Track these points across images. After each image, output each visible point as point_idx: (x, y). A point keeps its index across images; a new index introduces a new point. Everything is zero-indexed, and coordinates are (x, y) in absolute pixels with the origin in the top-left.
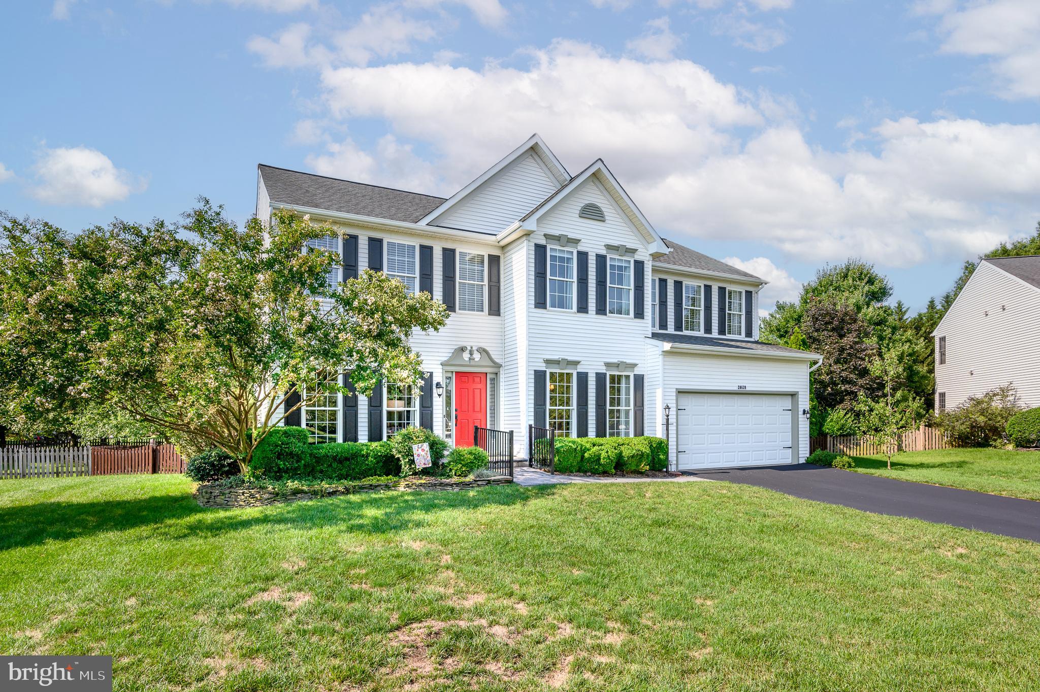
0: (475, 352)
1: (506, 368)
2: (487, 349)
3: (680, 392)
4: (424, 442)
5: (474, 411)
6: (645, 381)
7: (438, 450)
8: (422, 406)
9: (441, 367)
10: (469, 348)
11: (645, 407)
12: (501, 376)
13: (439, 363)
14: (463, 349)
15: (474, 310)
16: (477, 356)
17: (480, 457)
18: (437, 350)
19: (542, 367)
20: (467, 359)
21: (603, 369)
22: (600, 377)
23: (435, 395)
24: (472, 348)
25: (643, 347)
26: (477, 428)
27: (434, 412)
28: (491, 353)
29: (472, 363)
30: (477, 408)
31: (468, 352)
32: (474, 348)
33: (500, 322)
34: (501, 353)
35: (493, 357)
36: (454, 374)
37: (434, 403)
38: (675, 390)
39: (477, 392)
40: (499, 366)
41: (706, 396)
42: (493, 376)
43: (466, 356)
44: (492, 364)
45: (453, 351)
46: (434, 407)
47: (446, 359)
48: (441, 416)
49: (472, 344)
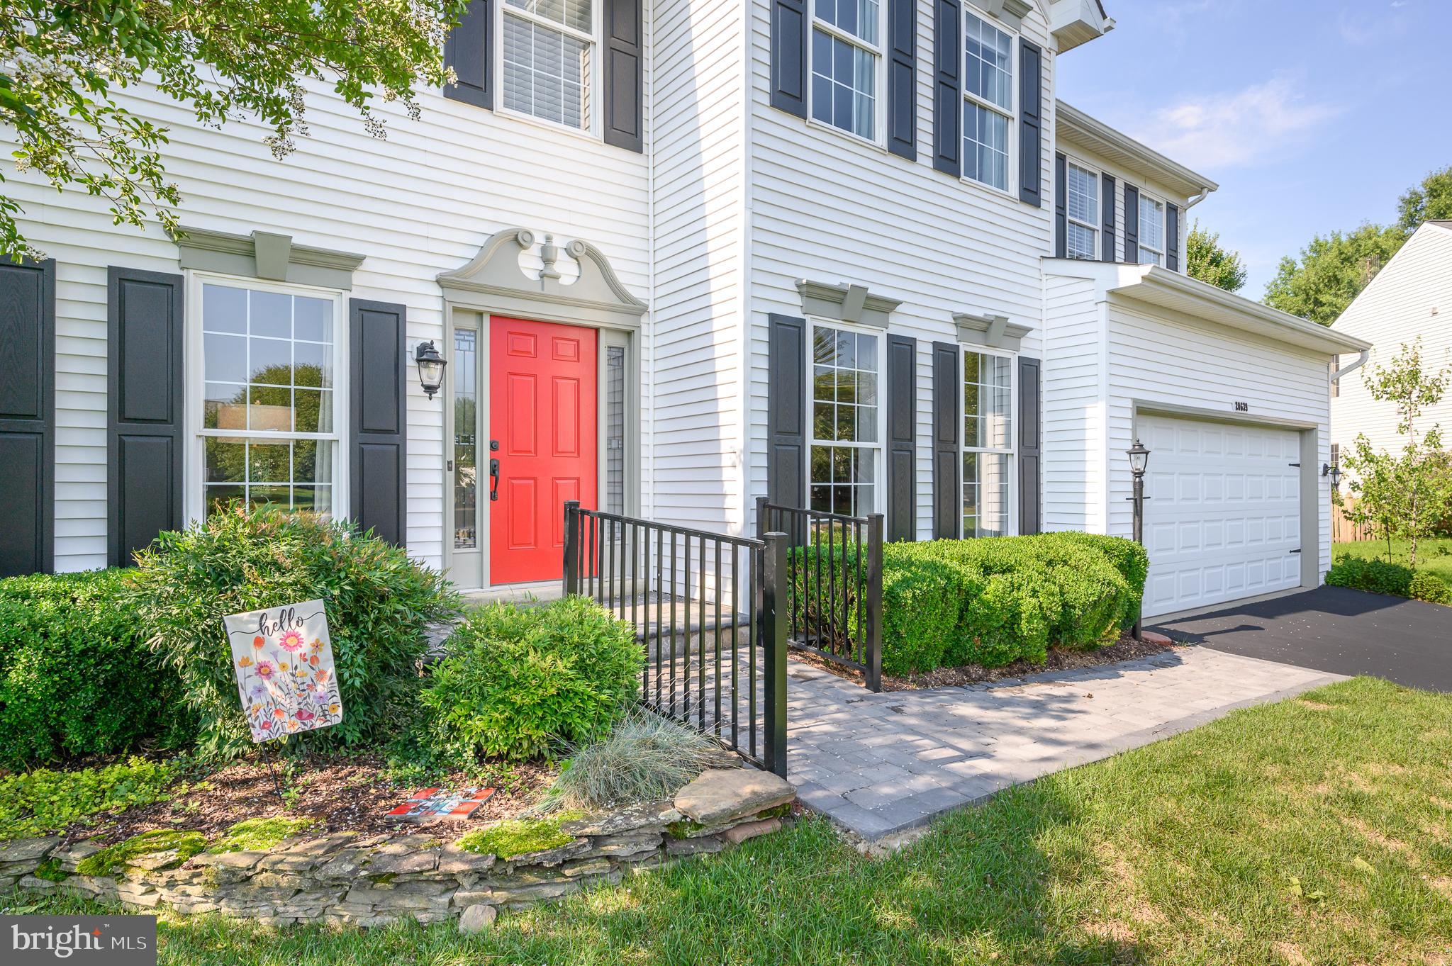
0: (561, 256)
1: (660, 316)
2: (603, 250)
3: (1144, 411)
4: (307, 592)
5: (555, 449)
6: (1044, 377)
7: (387, 628)
8: (361, 425)
9: (437, 291)
10: (539, 239)
11: (1044, 448)
12: (644, 343)
13: (432, 275)
14: (518, 240)
15: (558, 120)
16: (566, 270)
17: (603, 656)
18: (422, 230)
19: (792, 307)
20: (534, 276)
21: (949, 335)
22: (945, 355)
23: (413, 388)
24: (548, 239)
25: (1035, 283)
26: (574, 513)
27: (411, 448)
28: (614, 265)
29: (550, 288)
30: (566, 442)
31: (535, 250)
32: (558, 243)
33: (642, 172)
34: (643, 270)
35: (621, 278)
36: (487, 321)
37: (411, 419)
38: (1129, 404)
39: (567, 389)
40: (639, 310)
41: (1176, 424)
42: (619, 341)
43: (529, 263)
44: (615, 301)
45: (481, 241)
46: (411, 433)
47: (456, 265)
48: (438, 464)
49: (551, 228)
